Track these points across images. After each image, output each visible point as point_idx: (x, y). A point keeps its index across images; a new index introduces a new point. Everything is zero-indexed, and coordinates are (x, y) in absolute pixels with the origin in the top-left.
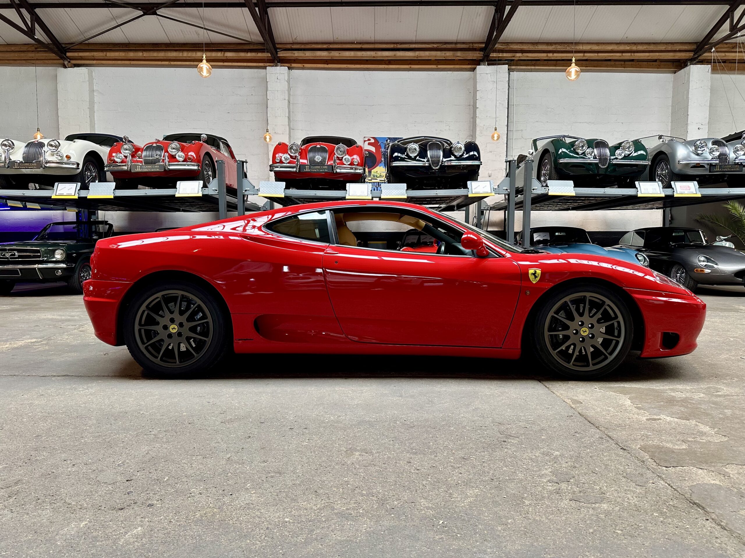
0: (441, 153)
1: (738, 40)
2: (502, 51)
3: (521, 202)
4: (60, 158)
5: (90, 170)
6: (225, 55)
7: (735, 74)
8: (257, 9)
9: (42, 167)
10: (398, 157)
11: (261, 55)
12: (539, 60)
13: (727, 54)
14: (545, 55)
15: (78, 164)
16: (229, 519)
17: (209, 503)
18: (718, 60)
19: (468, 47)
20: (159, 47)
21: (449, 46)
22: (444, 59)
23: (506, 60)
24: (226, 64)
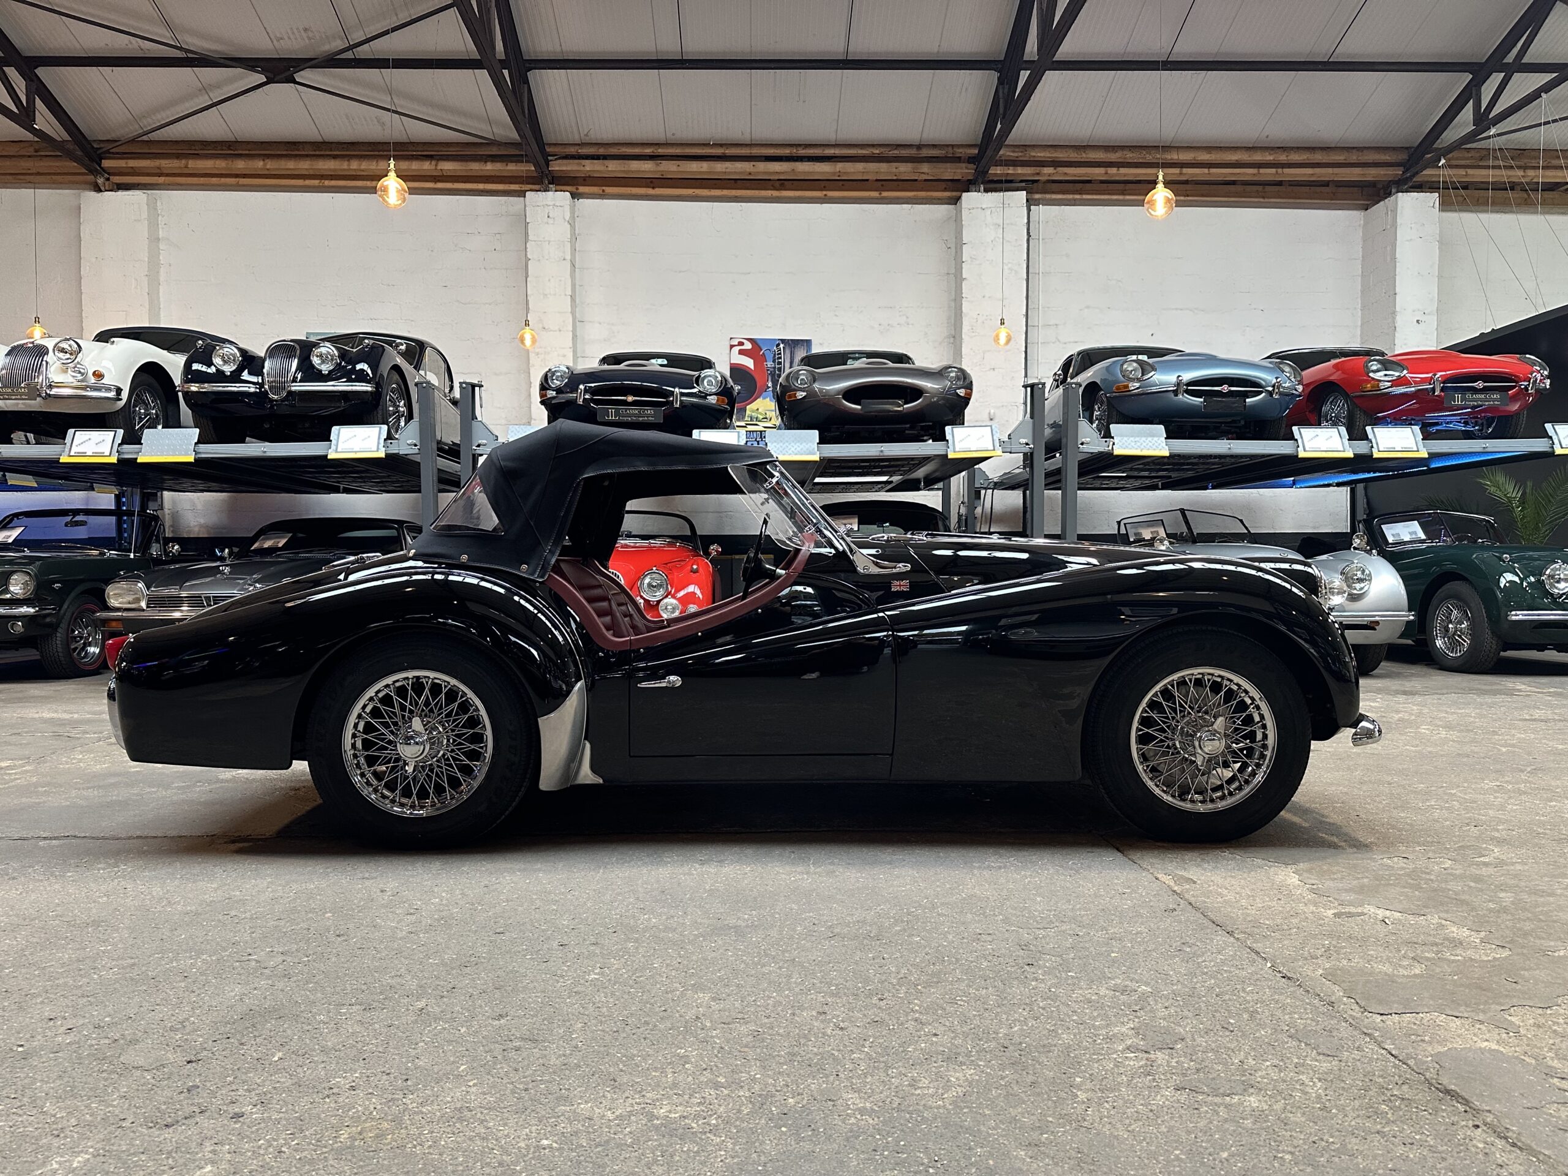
1: (1491, 144)
2: (1015, 163)
3: (1058, 471)
4: (80, 377)
5: (144, 403)
6: (439, 168)
7: (1486, 211)
8: (506, 72)
9: (40, 396)
11: (514, 168)
12: (1089, 182)
13: (1470, 171)
14: (1102, 170)
15: (119, 391)
16: (415, 1143)
17: (372, 1107)
18: (1453, 183)
19: (945, 153)
20: (298, 150)
21: (904, 152)
22: (895, 178)
23: (1022, 181)
24: (440, 185)
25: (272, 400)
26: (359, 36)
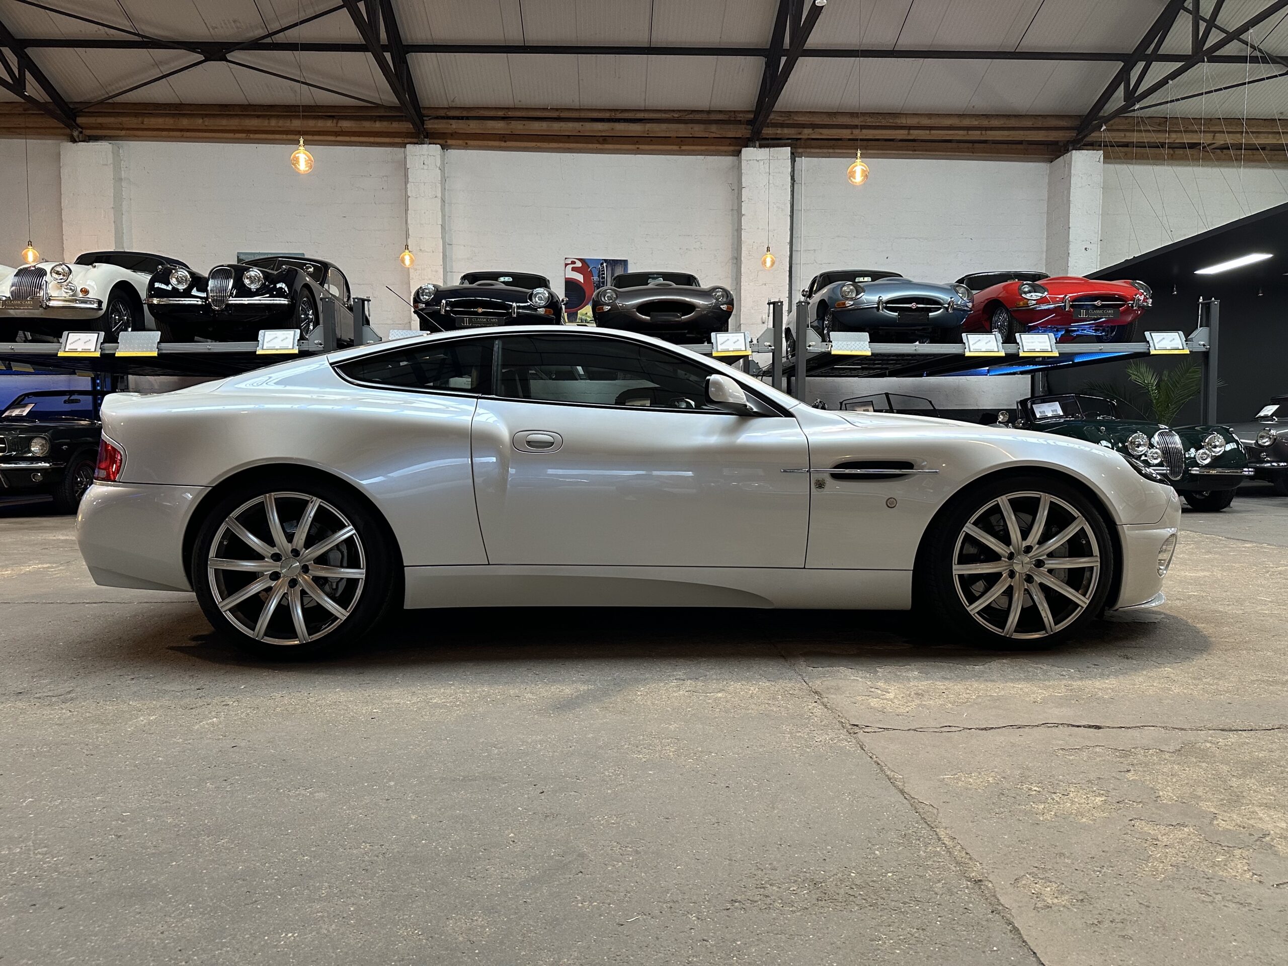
1: (1135, 114)
2: (782, 125)
4: (71, 293)
5: (118, 311)
6: (339, 125)
9: (41, 306)
11: (397, 126)
12: (839, 140)
13: (1128, 134)
14: (849, 131)
15: (100, 303)
18: (1113, 142)
19: (728, 118)
20: (229, 111)
21: (698, 117)
22: (691, 136)
23: (788, 139)
24: (339, 138)
25: (214, 310)
26: (276, 26)
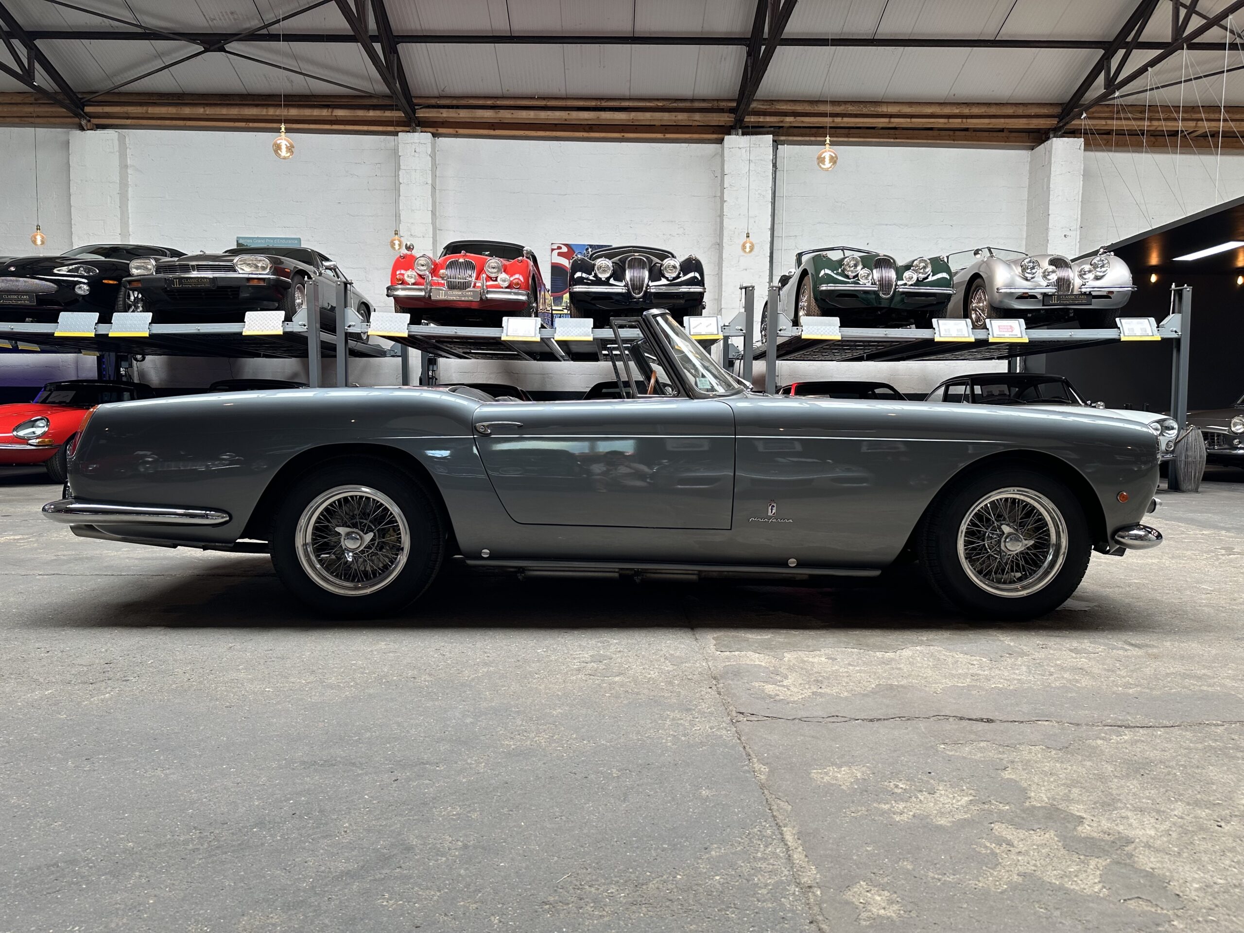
0: (646, 274)
1: (1116, 102)
2: (765, 113)
6: (334, 114)
8: (378, 46)
10: (581, 278)
11: (389, 115)
12: (821, 127)
14: (830, 119)
18: (1096, 130)
19: (712, 106)
20: (229, 100)
21: (681, 105)
22: (675, 124)
24: (335, 127)
